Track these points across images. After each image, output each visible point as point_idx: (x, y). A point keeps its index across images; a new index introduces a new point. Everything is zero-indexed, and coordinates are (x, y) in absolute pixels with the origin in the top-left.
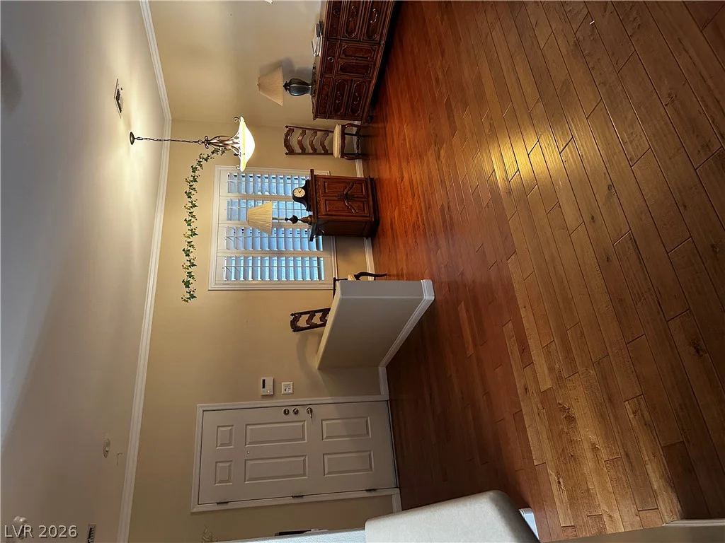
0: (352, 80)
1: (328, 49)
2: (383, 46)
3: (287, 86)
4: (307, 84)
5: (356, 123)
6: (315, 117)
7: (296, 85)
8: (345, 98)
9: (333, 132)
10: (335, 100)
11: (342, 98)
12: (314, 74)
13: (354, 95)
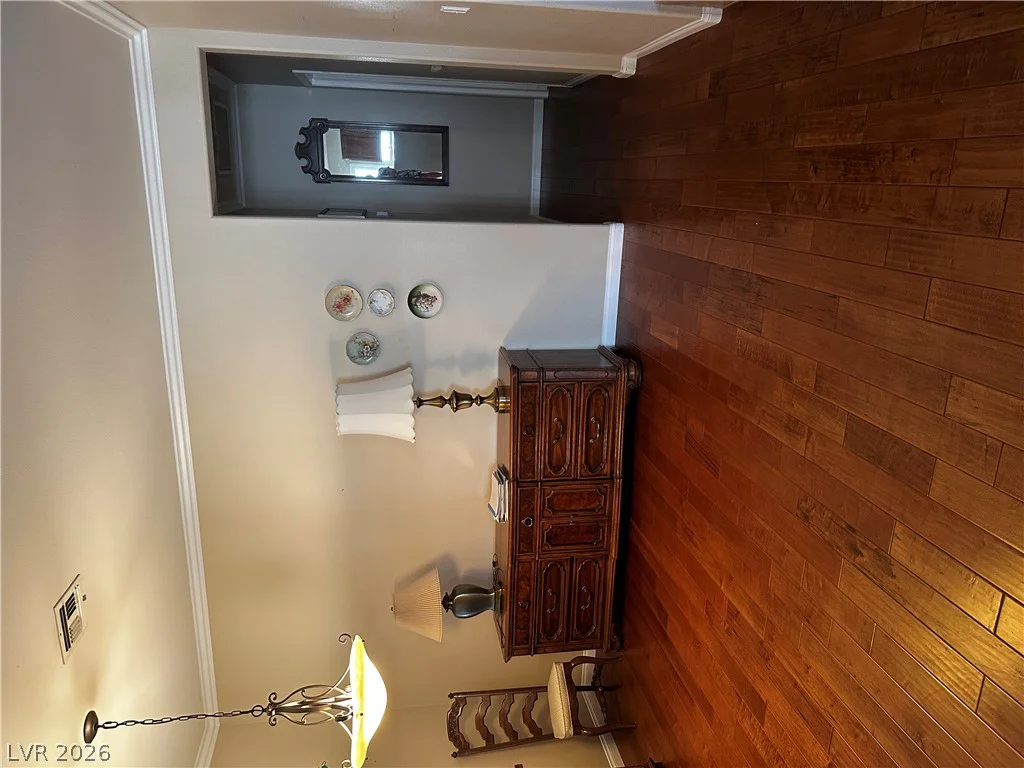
0: (572, 558)
1: (521, 505)
2: (619, 482)
3: (447, 602)
4: (486, 591)
5: (586, 653)
6: (509, 655)
7: (463, 599)
8: (563, 606)
9: (545, 689)
10: (545, 609)
11: (558, 602)
12: (496, 575)
13: (580, 591)
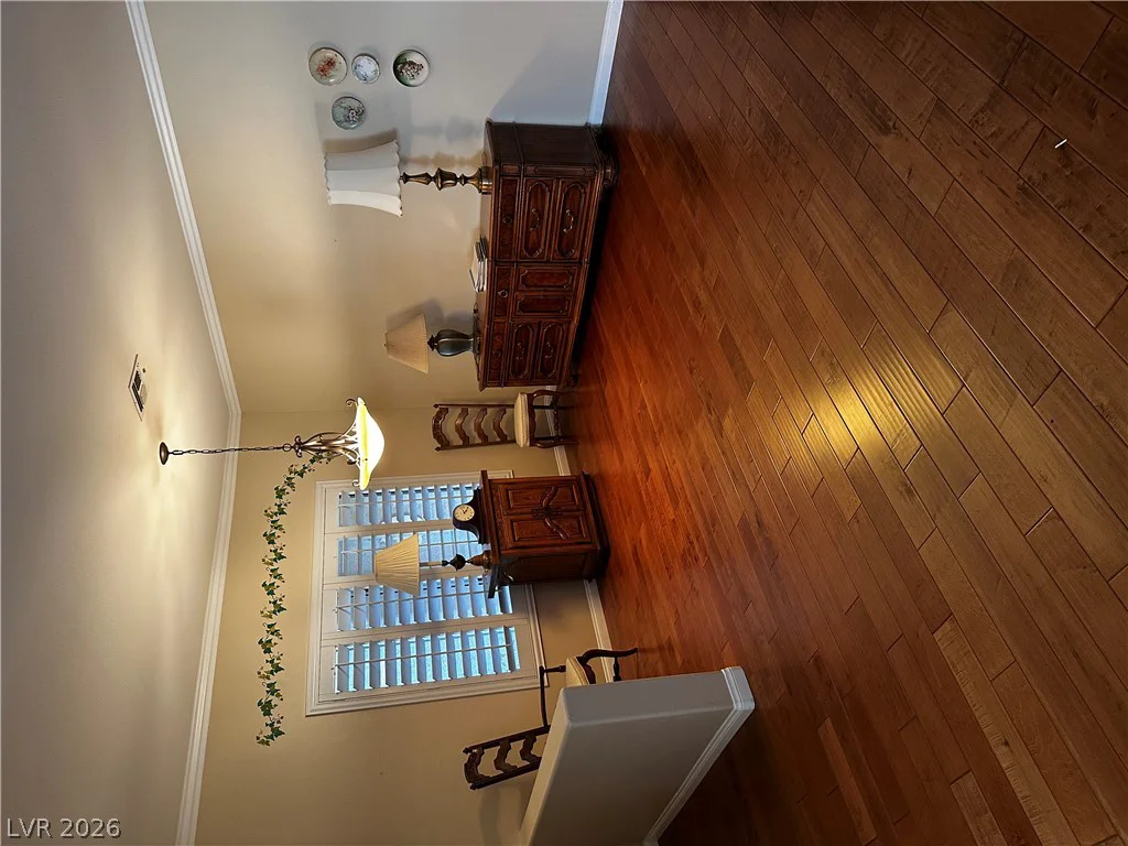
0: (540, 322)
1: (497, 278)
2: (586, 266)
3: (433, 343)
4: (467, 337)
5: (548, 388)
6: (483, 386)
7: (447, 340)
8: (530, 356)
9: (513, 406)
10: (514, 357)
11: (526, 352)
12: (477, 320)
13: (545, 345)
